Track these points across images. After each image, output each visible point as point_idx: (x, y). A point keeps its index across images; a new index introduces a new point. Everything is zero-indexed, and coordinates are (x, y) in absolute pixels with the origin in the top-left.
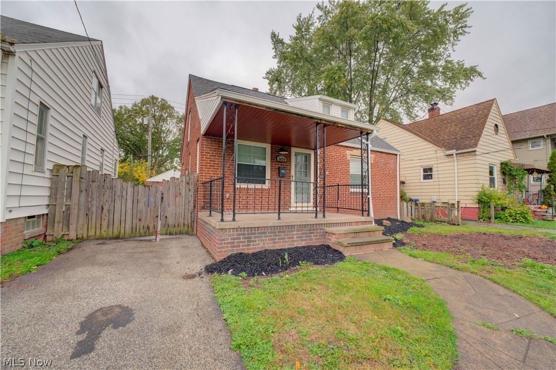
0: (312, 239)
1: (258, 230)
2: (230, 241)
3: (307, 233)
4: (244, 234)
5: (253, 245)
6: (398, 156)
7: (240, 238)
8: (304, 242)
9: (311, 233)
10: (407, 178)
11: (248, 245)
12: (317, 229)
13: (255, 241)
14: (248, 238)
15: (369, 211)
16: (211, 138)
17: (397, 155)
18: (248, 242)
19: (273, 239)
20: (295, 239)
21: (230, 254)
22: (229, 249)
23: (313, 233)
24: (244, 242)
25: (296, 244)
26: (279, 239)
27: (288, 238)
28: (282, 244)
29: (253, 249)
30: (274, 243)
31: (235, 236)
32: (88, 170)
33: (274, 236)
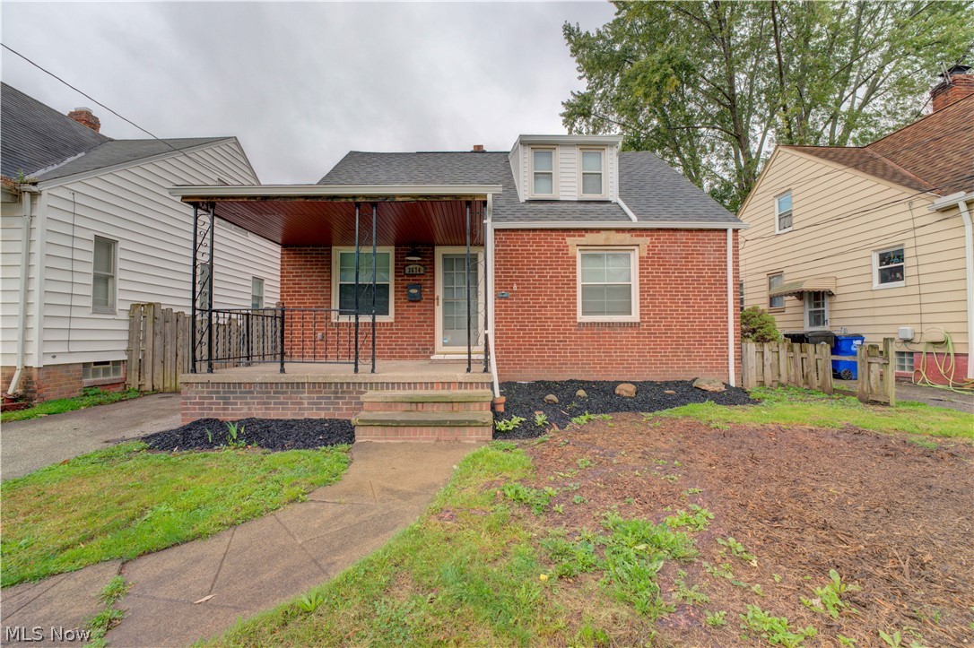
0: (340, 409)
1: (240, 388)
2: (197, 400)
3: (329, 398)
4: (218, 392)
5: (232, 409)
6: (730, 233)
7: (212, 398)
8: (323, 413)
9: (337, 398)
10: (840, 282)
11: (224, 409)
12: (351, 392)
13: (236, 404)
14: (224, 398)
15: (487, 362)
16: (295, 250)
17: (726, 230)
18: (224, 403)
19: (265, 403)
20: (306, 406)
21: (198, 418)
22: (197, 411)
23: (341, 398)
24: (219, 404)
25: (307, 415)
26: (275, 403)
27: (292, 403)
28: (280, 411)
29: (232, 415)
30: (266, 409)
31: (205, 395)
32: (163, 307)
33: (267, 398)
